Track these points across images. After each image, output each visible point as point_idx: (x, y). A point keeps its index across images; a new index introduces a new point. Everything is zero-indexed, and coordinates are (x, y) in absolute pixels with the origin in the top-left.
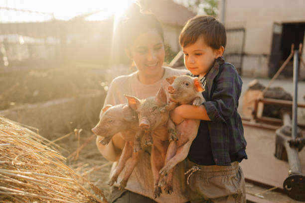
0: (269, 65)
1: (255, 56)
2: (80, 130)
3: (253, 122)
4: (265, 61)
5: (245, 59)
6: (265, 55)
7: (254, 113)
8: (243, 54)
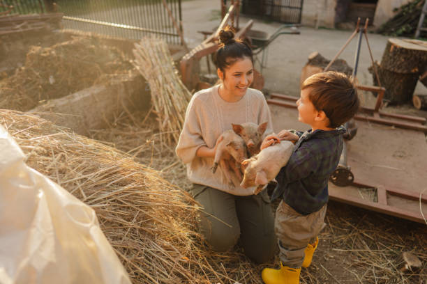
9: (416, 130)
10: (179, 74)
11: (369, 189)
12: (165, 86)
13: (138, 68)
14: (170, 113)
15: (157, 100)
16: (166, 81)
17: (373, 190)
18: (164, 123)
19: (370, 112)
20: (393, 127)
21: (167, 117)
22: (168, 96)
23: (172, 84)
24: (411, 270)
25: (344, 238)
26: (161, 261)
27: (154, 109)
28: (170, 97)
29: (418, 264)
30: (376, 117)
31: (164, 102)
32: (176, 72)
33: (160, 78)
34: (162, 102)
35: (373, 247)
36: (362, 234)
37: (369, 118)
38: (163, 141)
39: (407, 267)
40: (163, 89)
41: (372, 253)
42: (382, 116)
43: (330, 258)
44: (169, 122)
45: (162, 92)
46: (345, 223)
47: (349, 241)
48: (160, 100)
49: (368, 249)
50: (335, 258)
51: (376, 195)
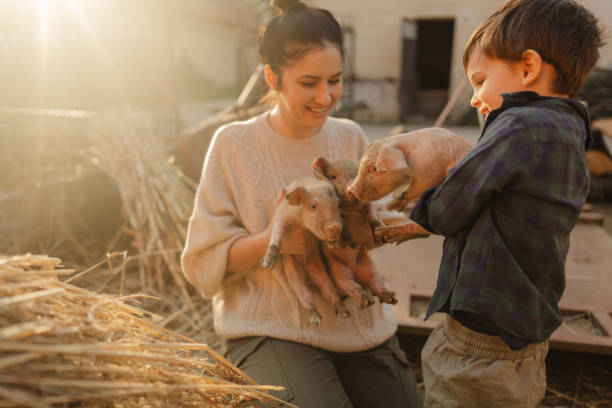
0: (400, 98)
1: (373, 81)
4: (392, 91)
5: (358, 88)
6: (390, 80)
8: (353, 79)
9: (586, 222)
10: (176, 163)
11: (578, 316)
12: (150, 180)
13: (96, 161)
14: (163, 226)
15: (134, 208)
16: (151, 172)
17: (586, 317)
18: (150, 247)
21: (155, 233)
22: (156, 196)
23: (165, 177)
27: (129, 226)
28: (162, 198)
31: (148, 207)
32: (172, 160)
33: (141, 169)
34: (143, 209)
38: (147, 284)
40: (147, 185)
44: (160, 243)
45: (143, 189)
46: (553, 394)
48: (139, 206)
51: (596, 324)
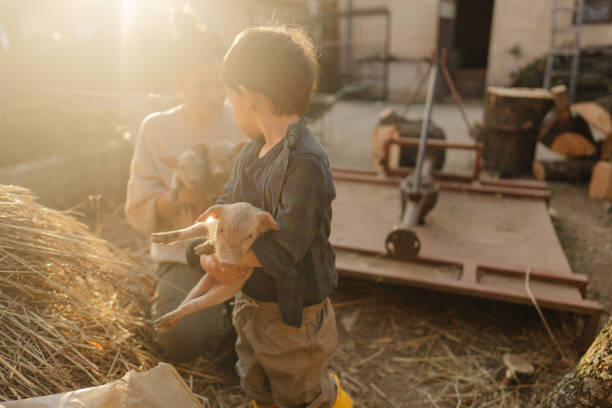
1: (410, 61)
2: (99, 197)
3: (382, 177)
5: (393, 67)
7: (385, 162)
8: (390, 59)
9: (532, 198)
11: (452, 267)
17: (458, 268)
19: (468, 180)
20: (499, 196)
24: (515, 377)
25: (414, 343)
26: (38, 340)
29: (528, 369)
30: (476, 185)
35: (460, 353)
36: (443, 337)
37: (465, 186)
39: (509, 374)
41: (457, 361)
42: (484, 183)
43: (388, 373)
47: (423, 348)
49: (451, 356)
50: (396, 373)
